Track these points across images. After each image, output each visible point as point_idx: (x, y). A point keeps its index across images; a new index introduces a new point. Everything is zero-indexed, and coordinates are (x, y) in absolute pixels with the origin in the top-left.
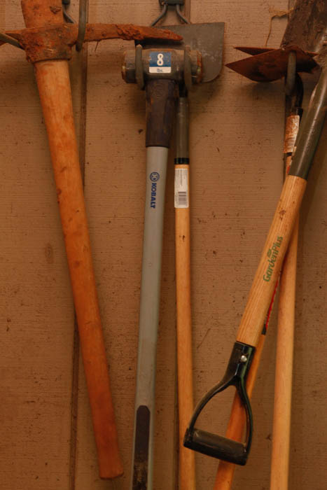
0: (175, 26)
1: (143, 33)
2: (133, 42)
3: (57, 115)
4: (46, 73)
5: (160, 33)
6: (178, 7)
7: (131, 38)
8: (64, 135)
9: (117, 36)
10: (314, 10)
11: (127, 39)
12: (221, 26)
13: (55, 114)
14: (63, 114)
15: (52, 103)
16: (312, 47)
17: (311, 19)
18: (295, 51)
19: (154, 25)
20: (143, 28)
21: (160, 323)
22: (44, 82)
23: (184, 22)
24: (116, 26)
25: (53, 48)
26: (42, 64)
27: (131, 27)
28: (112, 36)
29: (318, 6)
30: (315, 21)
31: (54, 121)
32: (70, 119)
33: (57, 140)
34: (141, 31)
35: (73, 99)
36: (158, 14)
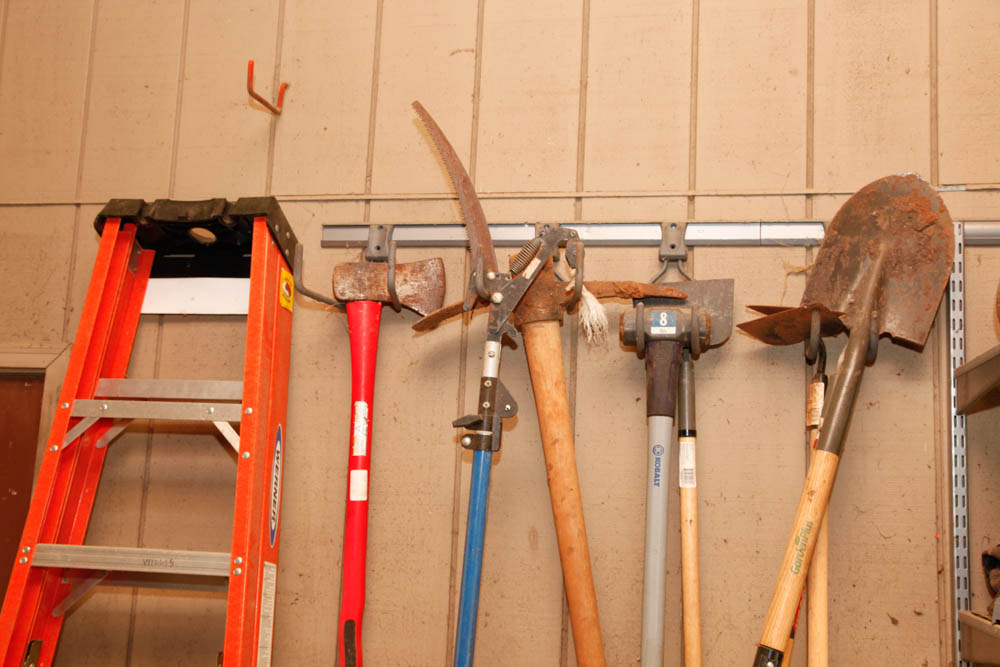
0: (677, 284)
1: (643, 292)
2: (631, 300)
3: (548, 381)
4: (536, 335)
5: (662, 291)
6: (680, 262)
7: (630, 296)
8: (556, 404)
9: (614, 294)
10: (838, 265)
11: (624, 298)
12: (730, 283)
13: (545, 381)
14: (554, 381)
15: (542, 368)
16: (837, 306)
17: (834, 274)
18: (819, 308)
19: (654, 282)
20: (643, 285)
22: (533, 345)
23: (688, 279)
24: (614, 283)
25: (543, 308)
26: (532, 325)
27: (630, 284)
28: (608, 295)
29: (843, 260)
30: (838, 277)
31: (544, 388)
32: (562, 386)
33: (548, 409)
34: (640, 289)
35: (563, 364)
36: (657, 271)
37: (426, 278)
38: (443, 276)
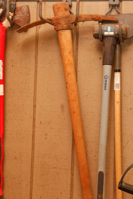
0: (115, 15)
1: (102, 18)
2: (98, 22)
3: (66, 52)
4: (62, 35)
5: (109, 18)
6: (117, 7)
7: (97, 20)
8: (69, 60)
9: (91, 19)
11: (95, 21)
13: (65, 52)
14: (69, 51)
15: (64, 47)
19: (106, 15)
21: (108, 138)
22: (61, 38)
23: (119, 13)
24: (91, 15)
25: (65, 24)
26: (61, 31)
27: (97, 16)
28: (89, 20)
31: (65, 54)
32: (72, 54)
33: (66, 62)
34: (101, 17)
35: (73, 45)
36: (108, 10)
37: (22, 13)
38: (29, 12)
